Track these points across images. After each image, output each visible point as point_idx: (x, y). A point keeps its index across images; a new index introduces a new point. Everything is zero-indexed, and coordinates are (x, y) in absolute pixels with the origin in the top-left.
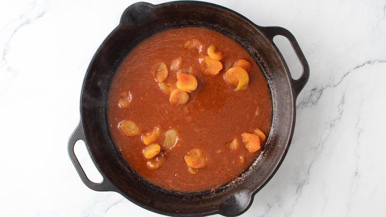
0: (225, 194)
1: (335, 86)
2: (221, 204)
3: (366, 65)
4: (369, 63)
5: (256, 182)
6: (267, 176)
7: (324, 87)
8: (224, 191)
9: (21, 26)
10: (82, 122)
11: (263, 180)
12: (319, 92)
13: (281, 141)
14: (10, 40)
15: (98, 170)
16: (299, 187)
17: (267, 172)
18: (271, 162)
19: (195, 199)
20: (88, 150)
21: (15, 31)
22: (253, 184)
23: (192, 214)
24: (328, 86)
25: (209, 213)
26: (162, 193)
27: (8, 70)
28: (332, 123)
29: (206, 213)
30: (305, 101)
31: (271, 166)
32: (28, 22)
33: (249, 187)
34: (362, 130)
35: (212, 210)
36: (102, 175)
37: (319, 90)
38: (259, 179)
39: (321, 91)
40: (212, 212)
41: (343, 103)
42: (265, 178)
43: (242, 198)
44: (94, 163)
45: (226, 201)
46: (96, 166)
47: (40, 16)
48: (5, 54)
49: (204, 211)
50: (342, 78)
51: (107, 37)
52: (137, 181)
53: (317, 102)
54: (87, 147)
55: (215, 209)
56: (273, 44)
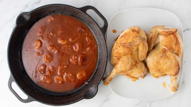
2: (84, 94)
3: (186, 31)
10: (12, 74)
29: (78, 100)
33: (95, 83)
36: (27, 95)
43: (93, 89)
45: (86, 92)
46: (23, 91)
55: (82, 97)
56: (87, 14)
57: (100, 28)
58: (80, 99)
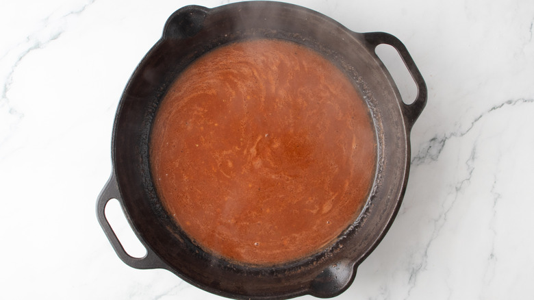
0: (317, 267)
1: (462, 135)
2: (312, 281)
3: (506, 105)
4: (509, 102)
5: (358, 248)
6: (373, 239)
7: (447, 135)
8: (314, 263)
9: (28, 51)
10: (116, 173)
11: (368, 245)
12: (441, 143)
13: (392, 190)
14: (13, 71)
15: (140, 239)
16: (413, 274)
17: (374, 233)
18: (379, 220)
19: (276, 275)
20: (125, 212)
21: (20, 59)
22: (355, 251)
23: (272, 295)
24: (452, 134)
25: (295, 293)
26: (230, 269)
27: (11, 111)
28: (458, 186)
29: (292, 294)
30: (421, 155)
31: (379, 225)
32: (37, 46)
33: (349, 256)
34: (499, 195)
35: (300, 289)
36: (146, 247)
37: (440, 140)
38: (363, 245)
39: (444, 141)
40: (300, 292)
41: (473, 158)
42: (371, 243)
43: (340, 272)
44: (134, 230)
45: (318, 276)
46: (136, 234)
47: (55, 38)
48: (6, 90)
49: (289, 292)
50: (473, 123)
51: (146, 56)
52: (194, 254)
53: (437, 157)
54: (123, 209)
55: (304, 288)
56: (376, 57)
57: (404, 106)
58: (297, 293)
